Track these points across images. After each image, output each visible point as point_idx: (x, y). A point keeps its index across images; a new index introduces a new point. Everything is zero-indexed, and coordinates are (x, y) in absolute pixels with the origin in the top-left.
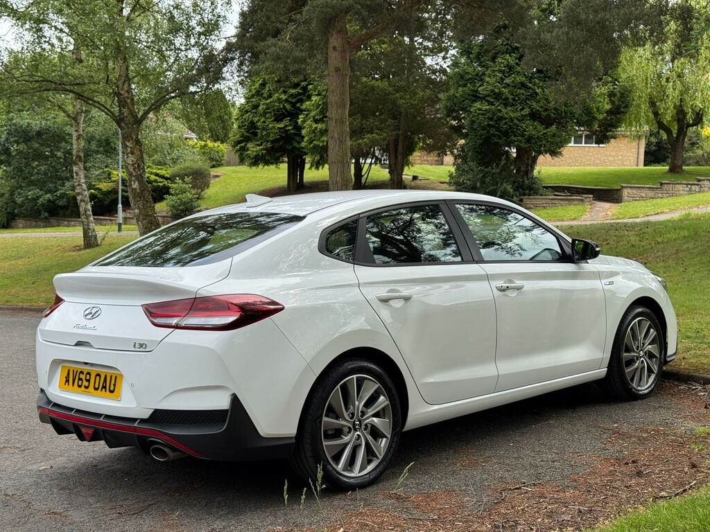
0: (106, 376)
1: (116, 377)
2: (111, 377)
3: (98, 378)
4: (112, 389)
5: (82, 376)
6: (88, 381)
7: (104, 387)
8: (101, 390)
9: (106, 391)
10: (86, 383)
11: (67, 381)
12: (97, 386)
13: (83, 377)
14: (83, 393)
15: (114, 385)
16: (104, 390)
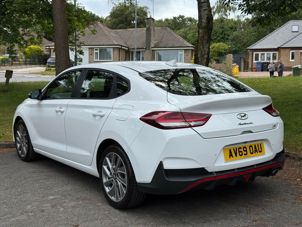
0: (255, 146)
1: (260, 144)
2: (258, 145)
3: (251, 148)
4: (260, 150)
5: (240, 150)
6: (246, 151)
7: (256, 151)
8: (255, 153)
9: (257, 152)
10: (244, 153)
11: (231, 155)
12: (252, 152)
13: (242, 150)
14: (244, 158)
15: (261, 148)
16: (256, 152)
